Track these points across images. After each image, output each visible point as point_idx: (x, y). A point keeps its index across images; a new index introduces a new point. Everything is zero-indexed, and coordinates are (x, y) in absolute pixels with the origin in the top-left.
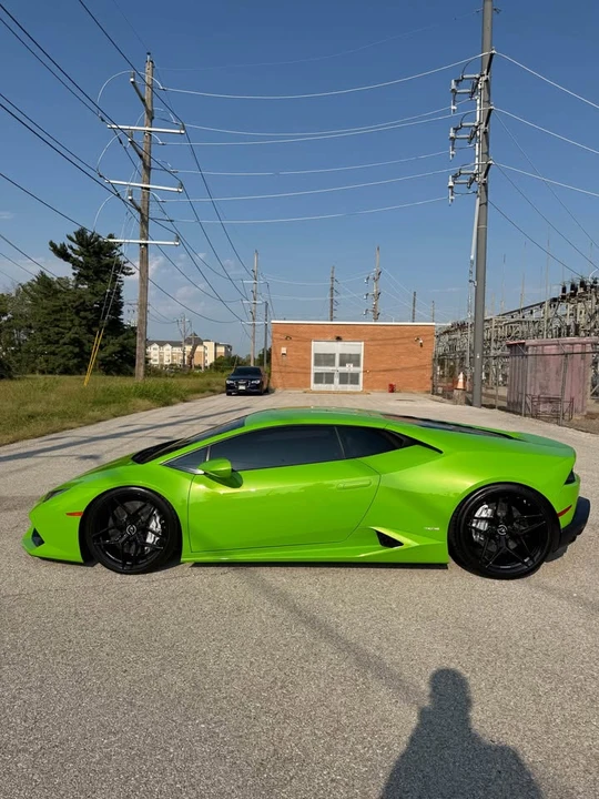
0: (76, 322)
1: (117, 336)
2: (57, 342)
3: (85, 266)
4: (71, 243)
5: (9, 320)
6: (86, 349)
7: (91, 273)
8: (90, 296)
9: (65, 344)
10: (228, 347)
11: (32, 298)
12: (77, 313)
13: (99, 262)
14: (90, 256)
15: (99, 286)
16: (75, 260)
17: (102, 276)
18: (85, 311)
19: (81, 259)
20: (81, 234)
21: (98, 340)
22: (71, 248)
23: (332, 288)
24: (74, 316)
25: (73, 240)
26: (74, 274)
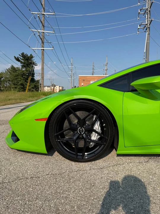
0: (22, 79)
1: (33, 83)
2: (17, 85)
3: (24, 63)
4: (20, 57)
5: (4, 79)
6: (25, 86)
7: (26, 65)
8: (26, 71)
9: (19, 85)
10: (62, 87)
11: (10, 73)
12: (22, 76)
13: (28, 62)
14: (25, 60)
15: (28, 69)
16: (21, 61)
17: (29, 66)
18: (24, 76)
19: (23, 61)
20: (23, 54)
21: (28, 84)
22: (20, 58)
23: (93, 68)
24: (21, 77)
25: (21, 56)
26: (21, 66)
